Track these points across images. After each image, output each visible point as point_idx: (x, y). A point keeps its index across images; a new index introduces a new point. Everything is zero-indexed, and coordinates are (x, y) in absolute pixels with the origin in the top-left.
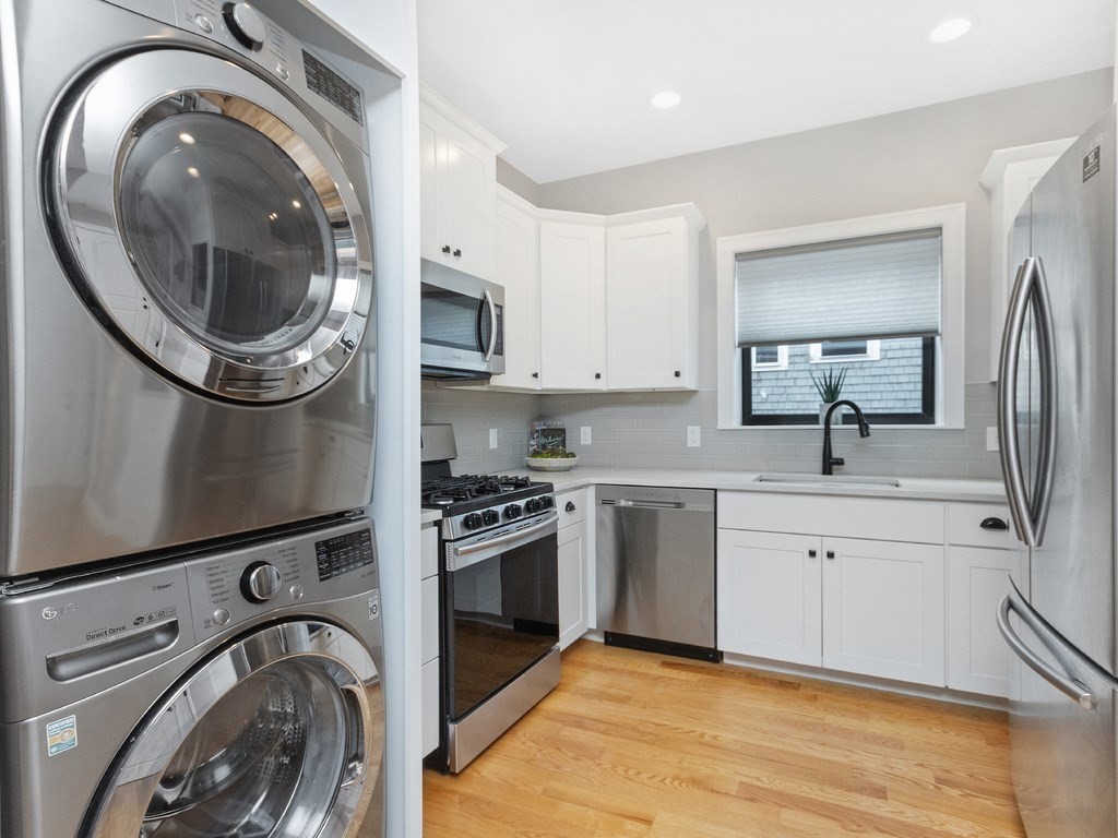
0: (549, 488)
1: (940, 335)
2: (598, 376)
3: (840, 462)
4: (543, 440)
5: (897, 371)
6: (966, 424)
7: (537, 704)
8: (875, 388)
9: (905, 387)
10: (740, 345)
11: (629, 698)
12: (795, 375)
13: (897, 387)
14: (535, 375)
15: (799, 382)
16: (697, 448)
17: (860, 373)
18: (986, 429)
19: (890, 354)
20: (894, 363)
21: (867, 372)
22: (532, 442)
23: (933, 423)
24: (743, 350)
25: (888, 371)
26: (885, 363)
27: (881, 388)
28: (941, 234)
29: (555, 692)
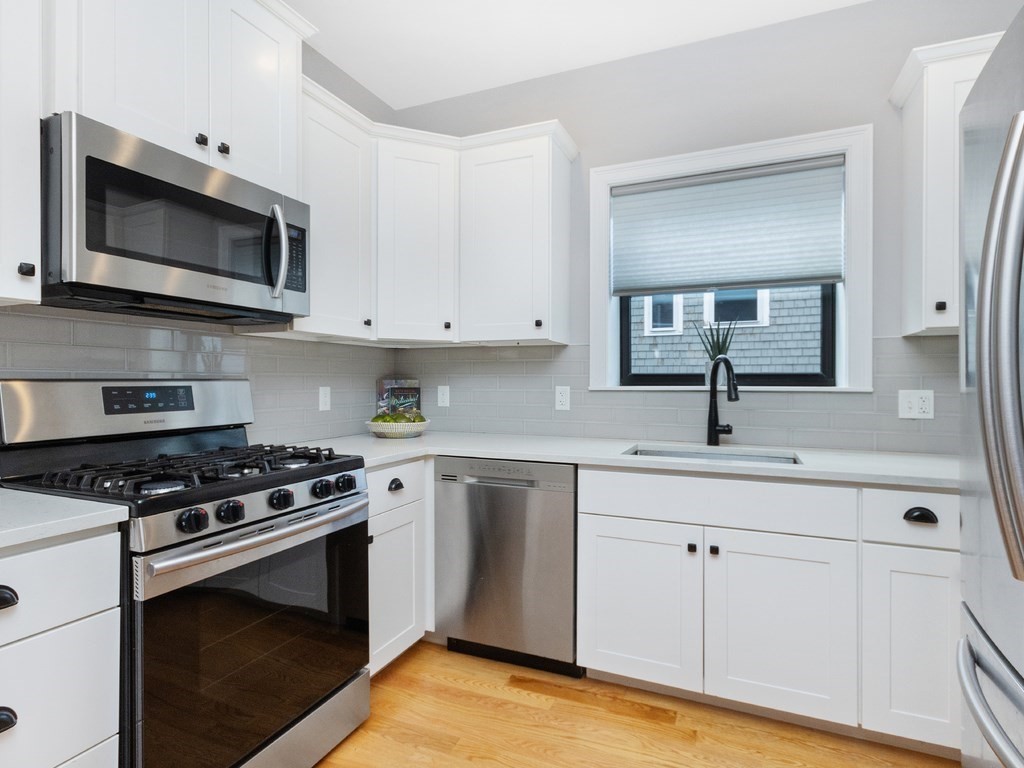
0: (358, 463)
1: (844, 281)
2: (448, 326)
3: (728, 430)
4: (394, 401)
5: (786, 337)
6: (873, 386)
7: (329, 754)
8: (765, 353)
9: (793, 353)
10: (616, 291)
11: (454, 741)
12: (689, 339)
13: (785, 353)
14: (368, 323)
15: (694, 347)
16: (566, 411)
17: (751, 338)
18: (897, 393)
19: (779, 321)
20: (783, 329)
21: (757, 338)
22: (381, 404)
23: (834, 385)
24: (621, 298)
25: (777, 337)
26: (774, 329)
27: (771, 353)
28: (843, 164)
29: (361, 731)
